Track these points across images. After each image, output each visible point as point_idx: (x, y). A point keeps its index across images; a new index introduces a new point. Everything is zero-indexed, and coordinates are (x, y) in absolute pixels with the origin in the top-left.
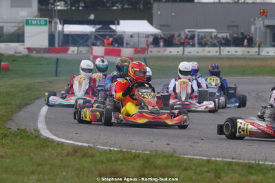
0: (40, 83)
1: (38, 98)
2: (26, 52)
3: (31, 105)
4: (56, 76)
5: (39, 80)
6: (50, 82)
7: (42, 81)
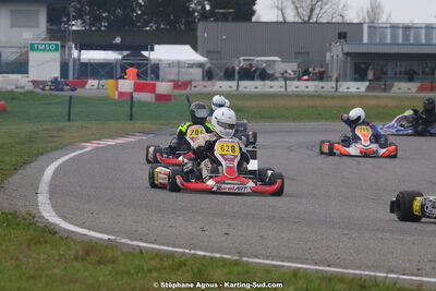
0: (46, 130)
1: (42, 154)
2: (30, 87)
3: (32, 165)
4: (69, 120)
5: (45, 127)
6: (60, 130)
7: (49, 127)
